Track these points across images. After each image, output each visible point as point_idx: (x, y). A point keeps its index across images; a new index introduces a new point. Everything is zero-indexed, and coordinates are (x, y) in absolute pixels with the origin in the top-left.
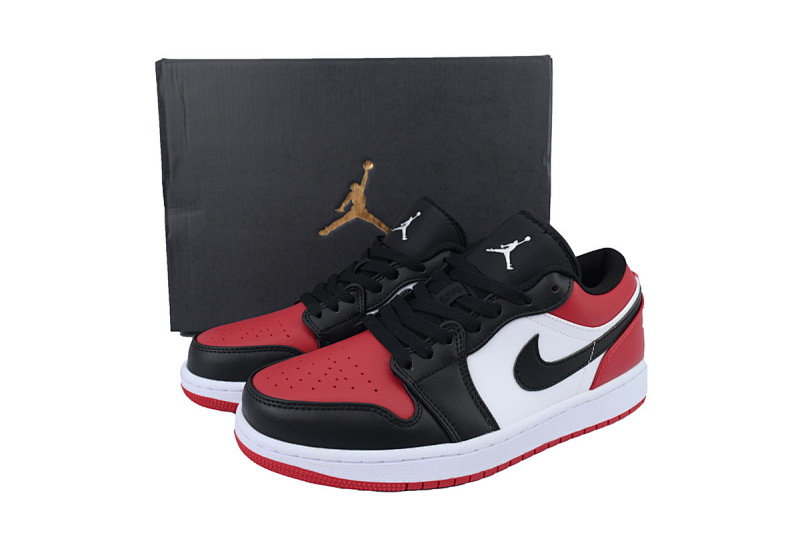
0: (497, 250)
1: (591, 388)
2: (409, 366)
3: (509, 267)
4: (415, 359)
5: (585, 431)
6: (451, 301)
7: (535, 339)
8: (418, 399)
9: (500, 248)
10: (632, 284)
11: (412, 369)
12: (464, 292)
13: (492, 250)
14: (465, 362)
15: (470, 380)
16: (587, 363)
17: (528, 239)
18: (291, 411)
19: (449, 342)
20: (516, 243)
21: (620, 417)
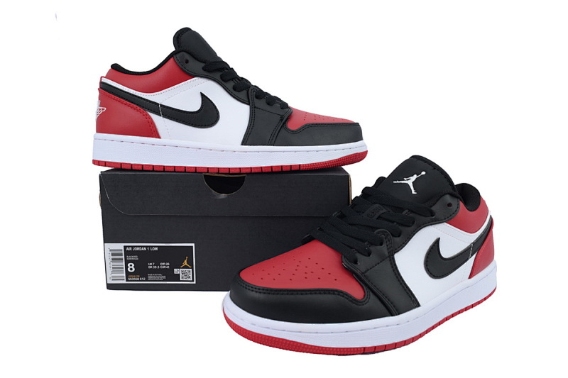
0: (402, 182)
1: (470, 278)
2: (356, 262)
3: (413, 192)
4: (359, 256)
5: (466, 309)
6: (377, 216)
7: (437, 242)
8: (366, 285)
9: (404, 180)
10: (486, 210)
11: (359, 264)
12: (384, 211)
13: (398, 182)
14: (394, 259)
15: (398, 271)
16: (468, 259)
17: (423, 173)
18: (278, 296)
19: (381, 244)
20: (415, 177)
21: (485, 299)
